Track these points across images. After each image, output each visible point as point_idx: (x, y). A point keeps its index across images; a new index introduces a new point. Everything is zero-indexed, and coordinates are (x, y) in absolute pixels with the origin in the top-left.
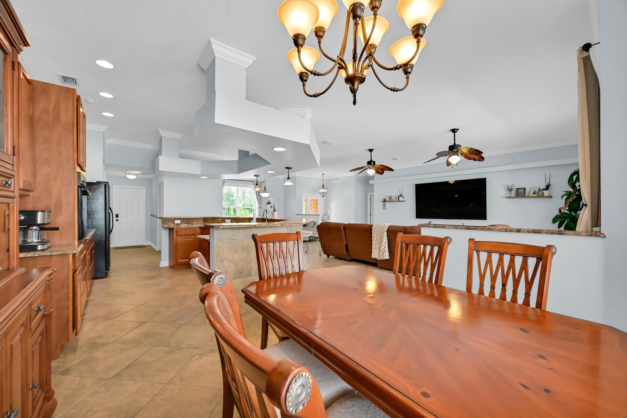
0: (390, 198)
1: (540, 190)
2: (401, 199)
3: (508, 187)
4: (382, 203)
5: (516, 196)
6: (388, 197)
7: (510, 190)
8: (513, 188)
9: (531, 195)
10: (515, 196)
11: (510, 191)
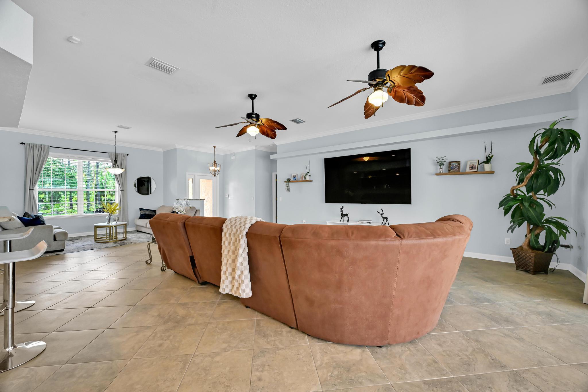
0: (295, 177)
1: (479, 163)
2: (308, 178)
3: (438, 161)
4: (286, 183)
5: (449, 172)
6: (292, 176)
7: (441, 164)
8: (445, 162)
9: (468, 170)
10: (447, 172)
11: (440, 166)
